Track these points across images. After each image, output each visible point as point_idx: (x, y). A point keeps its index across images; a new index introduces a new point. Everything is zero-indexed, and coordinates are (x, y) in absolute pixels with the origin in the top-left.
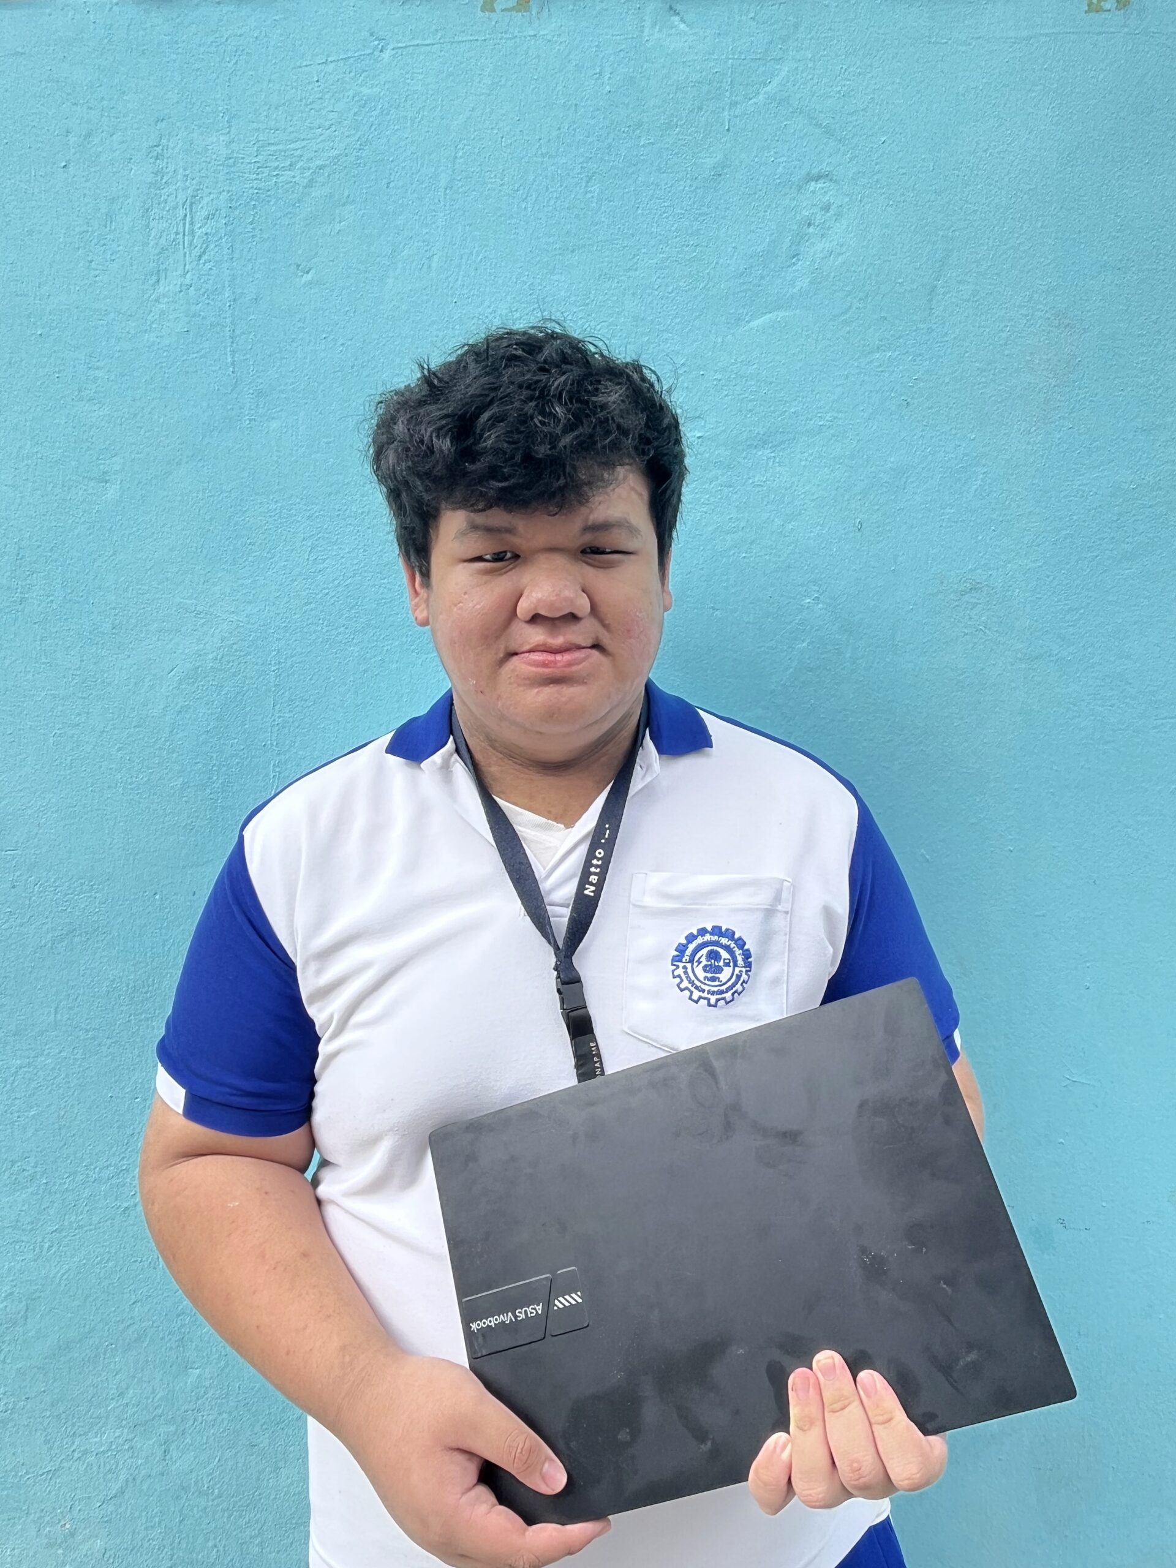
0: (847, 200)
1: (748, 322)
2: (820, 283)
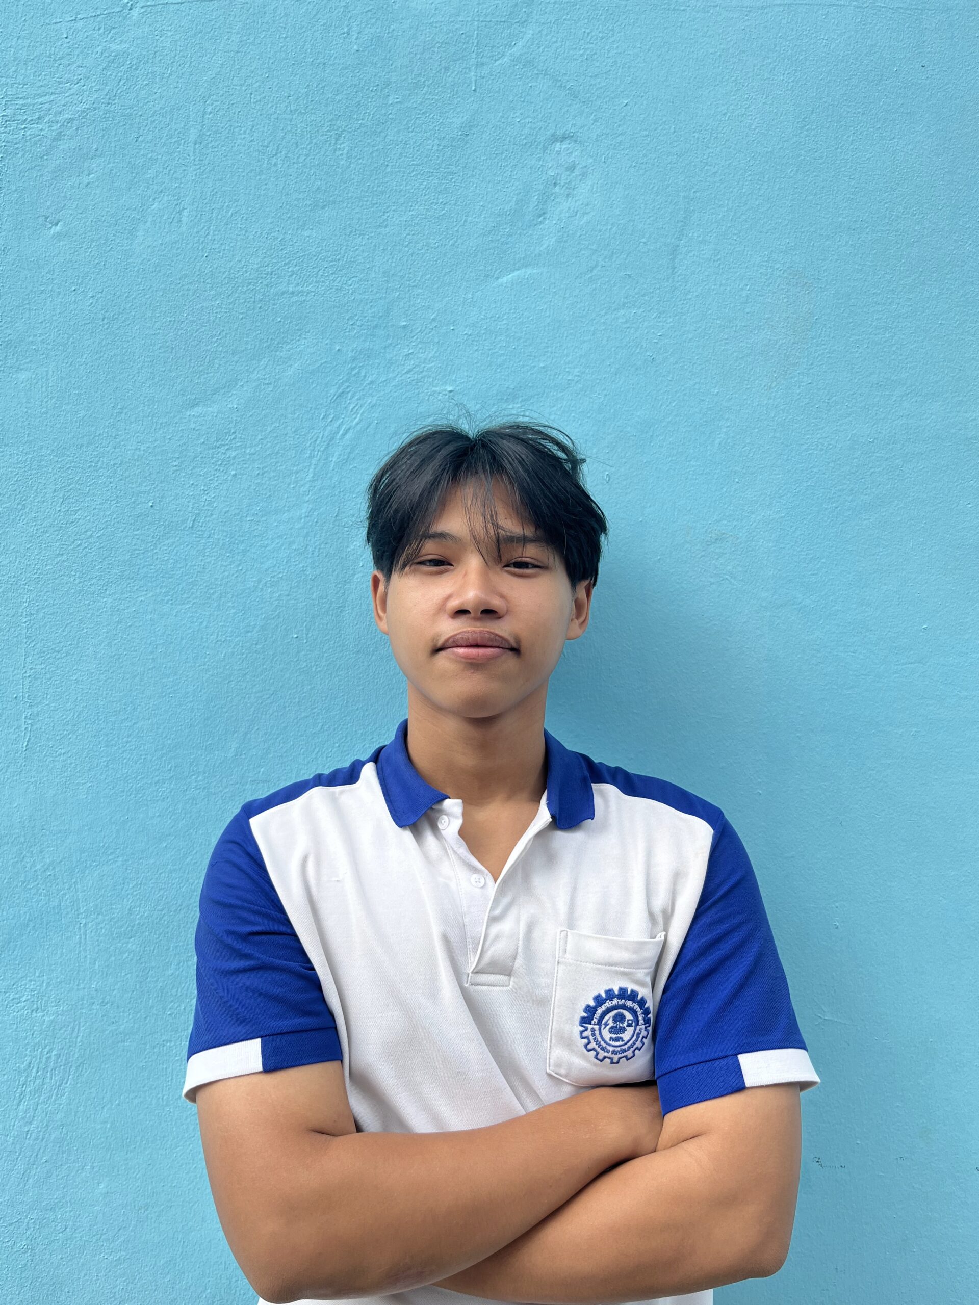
0: (590, 160)
1: (497, 278)
2: (565, 242)
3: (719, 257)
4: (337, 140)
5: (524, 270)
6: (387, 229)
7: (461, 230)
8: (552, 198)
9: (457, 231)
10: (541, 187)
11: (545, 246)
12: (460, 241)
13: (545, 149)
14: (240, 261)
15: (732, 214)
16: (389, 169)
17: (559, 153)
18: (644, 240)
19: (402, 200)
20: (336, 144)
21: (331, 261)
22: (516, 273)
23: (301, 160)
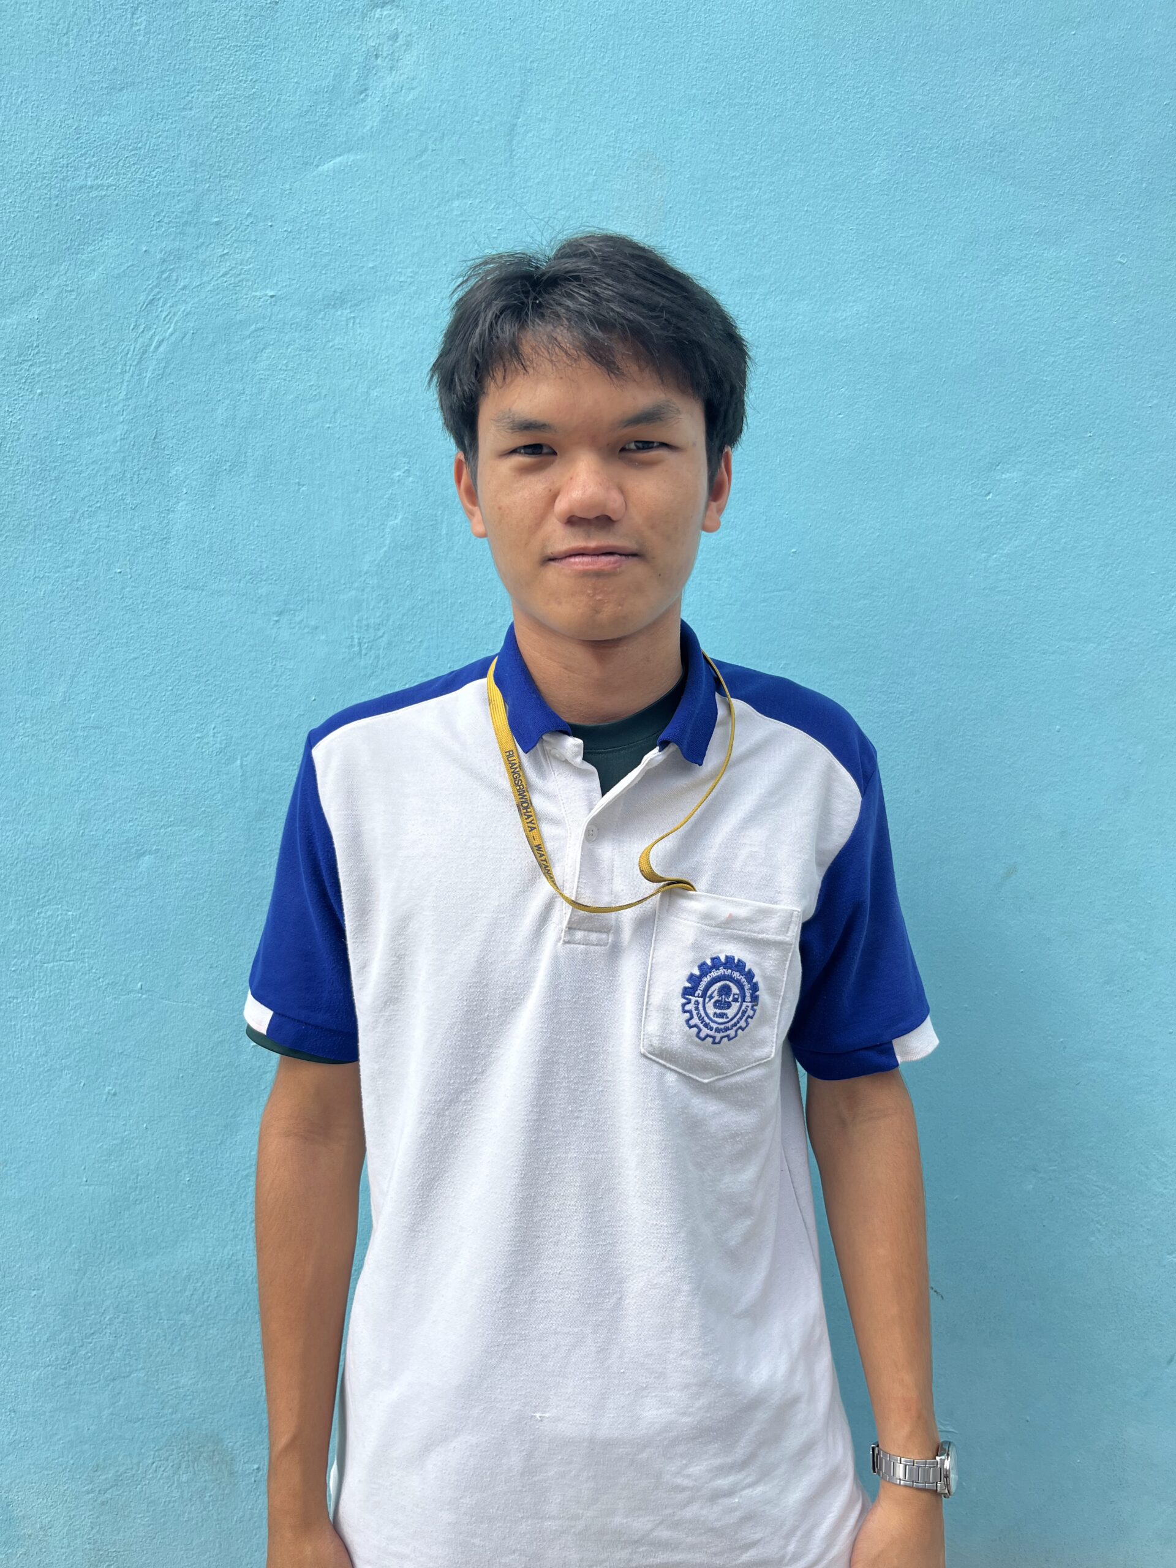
0: (415, 28)
1: (317, 166)
2: (391, 122)
3: (561, 137)
4: (133, 14)
5: (346, 156)
6: (193, 113)
7: (274, 111)
8: (374, 72)
9: (270, 112)
10: (361, 59)
11: (368, 128)
12: (273, 124)
13: (364, 16)
14: (33, 153)
15: (574, 86)
16: (191, 44)
17: (379, 20)
18: (477, 119)
19: (207, 78)
20: (132, 18)
21: (132, 150)
22: (338, 160)
23: (96, 35)
